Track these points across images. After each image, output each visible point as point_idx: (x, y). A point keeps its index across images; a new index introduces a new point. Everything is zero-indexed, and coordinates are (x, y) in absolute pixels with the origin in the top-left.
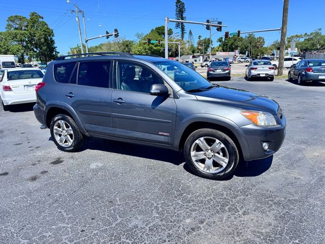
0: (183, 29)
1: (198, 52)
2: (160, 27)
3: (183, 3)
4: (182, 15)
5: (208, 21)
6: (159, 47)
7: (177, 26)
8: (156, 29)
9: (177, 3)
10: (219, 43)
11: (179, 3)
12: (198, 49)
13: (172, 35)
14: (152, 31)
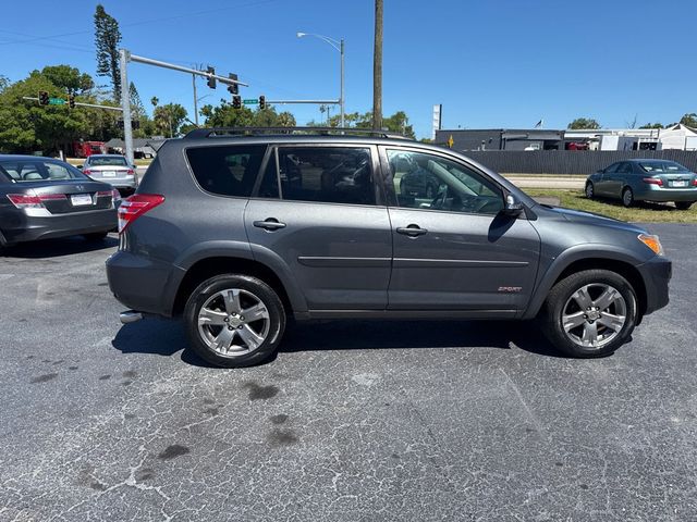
0: (117, 80)
1: (159, 134)
2: (58, 69)
3: (114, 21)
4: (113, 48)
5: (211, 70)
6: (59, 116)
7: (103, 71)
8: (46, 70)
9: (97, 17)
10: (204, 117)
11: (103, 18)
12: (158, 126)
13: (93, 90)
14: (35, 74)
